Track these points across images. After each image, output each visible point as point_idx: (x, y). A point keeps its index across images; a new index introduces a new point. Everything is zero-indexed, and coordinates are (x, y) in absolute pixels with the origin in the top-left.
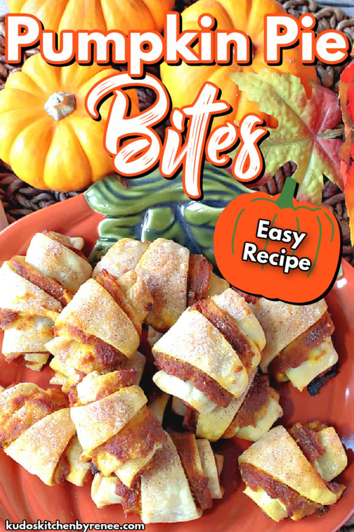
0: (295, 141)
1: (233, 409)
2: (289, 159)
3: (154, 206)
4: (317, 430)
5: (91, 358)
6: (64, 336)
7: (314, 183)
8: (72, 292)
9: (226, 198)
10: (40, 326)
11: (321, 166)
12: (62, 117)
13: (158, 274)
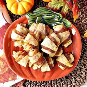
0: (63, 2)
1: (55, 53)
2: (62, 6)
3: (38, 17)
4: (69, 54)
5: (31, 48)
6: (25, 44)
7: (66, 10)
8: (26, 36)
9: (51, 14)
10: (21, 41)
11: (67, 7)
12: (19, 2)
13: (40, 31)
